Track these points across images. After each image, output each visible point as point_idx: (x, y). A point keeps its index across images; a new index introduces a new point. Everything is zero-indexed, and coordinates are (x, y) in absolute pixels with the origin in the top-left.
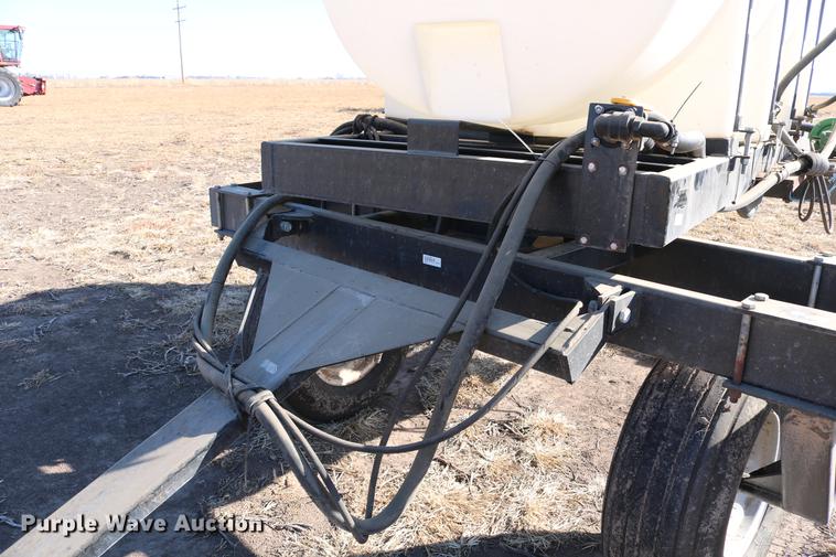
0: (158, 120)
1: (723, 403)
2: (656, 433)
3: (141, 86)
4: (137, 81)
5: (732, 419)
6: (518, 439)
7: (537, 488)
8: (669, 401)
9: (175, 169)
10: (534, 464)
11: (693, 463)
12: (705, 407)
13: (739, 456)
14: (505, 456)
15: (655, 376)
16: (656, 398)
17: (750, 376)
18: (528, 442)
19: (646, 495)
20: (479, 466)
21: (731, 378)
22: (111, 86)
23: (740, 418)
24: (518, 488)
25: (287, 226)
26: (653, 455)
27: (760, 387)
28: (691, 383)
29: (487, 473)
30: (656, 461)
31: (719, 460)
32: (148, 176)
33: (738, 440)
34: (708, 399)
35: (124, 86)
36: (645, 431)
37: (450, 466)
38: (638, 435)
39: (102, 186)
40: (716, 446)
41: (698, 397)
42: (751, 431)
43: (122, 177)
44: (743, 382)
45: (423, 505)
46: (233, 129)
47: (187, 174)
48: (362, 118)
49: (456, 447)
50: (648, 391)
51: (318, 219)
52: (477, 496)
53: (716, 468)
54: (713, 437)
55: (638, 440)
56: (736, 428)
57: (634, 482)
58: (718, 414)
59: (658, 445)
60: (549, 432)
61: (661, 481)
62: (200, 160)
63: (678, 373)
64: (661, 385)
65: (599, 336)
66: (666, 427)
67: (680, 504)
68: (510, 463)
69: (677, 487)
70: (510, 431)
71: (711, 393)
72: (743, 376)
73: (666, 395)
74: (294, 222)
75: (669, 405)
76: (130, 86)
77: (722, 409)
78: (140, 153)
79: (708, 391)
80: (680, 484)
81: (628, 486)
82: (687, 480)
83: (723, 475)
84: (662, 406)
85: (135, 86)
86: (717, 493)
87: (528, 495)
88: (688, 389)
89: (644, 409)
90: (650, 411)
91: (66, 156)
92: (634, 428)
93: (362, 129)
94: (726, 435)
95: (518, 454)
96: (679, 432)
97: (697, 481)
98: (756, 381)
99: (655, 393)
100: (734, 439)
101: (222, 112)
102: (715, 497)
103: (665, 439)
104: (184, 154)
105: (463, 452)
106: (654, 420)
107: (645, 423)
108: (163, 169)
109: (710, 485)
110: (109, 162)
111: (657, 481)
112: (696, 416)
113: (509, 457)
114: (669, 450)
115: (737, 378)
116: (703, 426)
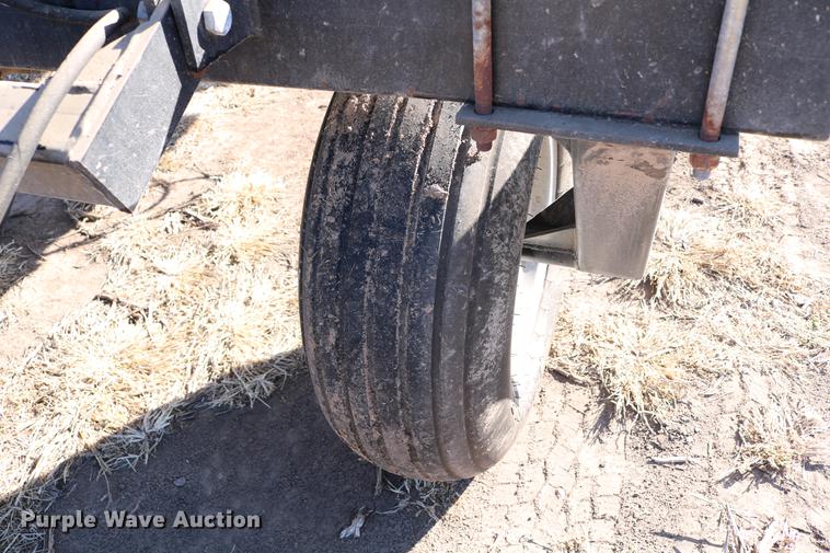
1: (464, 148)
2: (355, 236)
5: (486, 175)
6: (207, 229)
7: (243, 296)
8: (365, 168)
10: (234, 260)
11: (433, 278)
12: (433, 163)
13: (511, 235)
14: (195, 259)
15: (333, 123)
16: (341, 167)
17: (507, 90)
18: (221, 230)
19: (365, 349)
20: (158, 289)
21: (470, 102)
23: (500, 167)
24: (216, 306)
26: (360, 279)
27: (531, 107)
28: (399, 121)
29: (172, 297)
30: (368, 289)
31: (477, 258)
33: (504, 208)
34: (435, 147)
36: (335, 236)
37: (119, 302)
38: (326, 245)
40: (468, 233)
41: (416, 148)
42: (522, 183)
44: (495, 104)
45: (83, 385)
49: (125, 266)
50: (325, 155)
52: (160, 339)
53: (476, 272)
54: (458, 218)
55: (327, 255)
56: (497, 188)
57: (340, 331)
58: (459, 172)
59: (364, 256)
60: (246, 205)
61: (384, 322)
63: (372, 107)
64: (346, 136)
66: (371, 220)
67: (426, 352)
68: (201, 269)
69: (415, 326)
70: (197, 220)
71: (439, 133)
72: (494, 92)
73: (359, 157)
75: (368, 176)
77: (463, 160)
79: (433, 130)
80: (419, 320)
81: (332, 340)
82: (429, 309)
83: (490, 280)
84: (356, 180)
86: (485, 313)
87: (232, 313)
88: (395, 135)
89: (325, 192)
90: (336, 196)
92: (316, 232)
94: (480, 208)
95: (211, 252)
96: (397, 226)
97: (448, 305)
98: (521, 97)
99: (339, 155)
100: (496, 210)
102: (484, 321)
103: (374, 244)
105: (135, 273)
106: (347, 209)
107: (332, 220)
109: (472, 306)
111: (378, 323)
112: (420, 184)
113: (199, 260)
114: (385, 263)
115: (483, 100)
116: (437, 203)
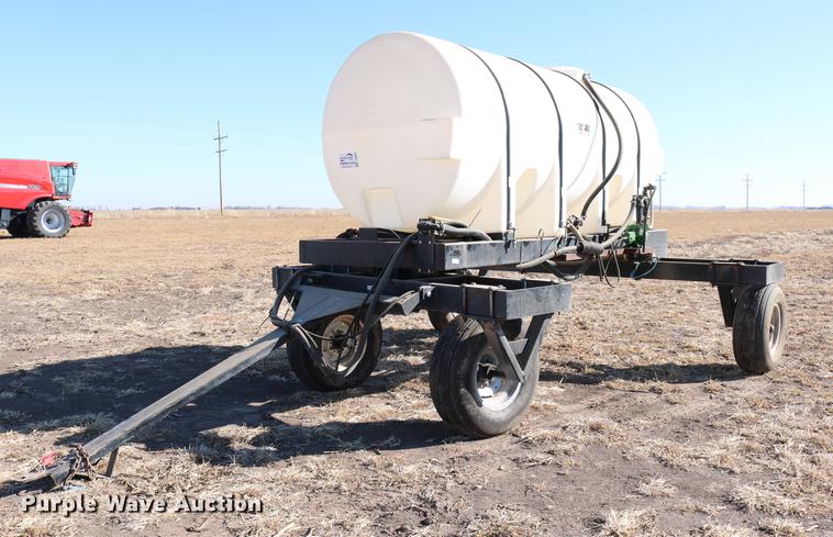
0: (203, 249)
3: (179, 218)
4: (174, 212)
9: (228, 286)
12: (461, 329)
13: (473, 346)
17: (469, 311)
22: (148, 218)
25: (311, 280)
32: (206, 291)
35: (160, 218)
39: (169, 297)
43: (183, 292)
44: (467, 314)
46: (276, 257)
47: (238, 290)
48: (349, 231)
51: (325, 276)
62: (247, 280)
65: (418, 301)
72: (467, 311)
74: (314, 278)
76: (167, 218)
78: (196, 276)
85: (171, 218)
91: (132, 277)
93: (349, 234)
101: (264, 243)
104: (235, 276)
108: (217, 286)
110: (168, 281)
115: (464, 312)
